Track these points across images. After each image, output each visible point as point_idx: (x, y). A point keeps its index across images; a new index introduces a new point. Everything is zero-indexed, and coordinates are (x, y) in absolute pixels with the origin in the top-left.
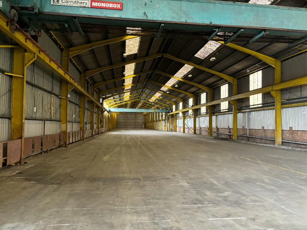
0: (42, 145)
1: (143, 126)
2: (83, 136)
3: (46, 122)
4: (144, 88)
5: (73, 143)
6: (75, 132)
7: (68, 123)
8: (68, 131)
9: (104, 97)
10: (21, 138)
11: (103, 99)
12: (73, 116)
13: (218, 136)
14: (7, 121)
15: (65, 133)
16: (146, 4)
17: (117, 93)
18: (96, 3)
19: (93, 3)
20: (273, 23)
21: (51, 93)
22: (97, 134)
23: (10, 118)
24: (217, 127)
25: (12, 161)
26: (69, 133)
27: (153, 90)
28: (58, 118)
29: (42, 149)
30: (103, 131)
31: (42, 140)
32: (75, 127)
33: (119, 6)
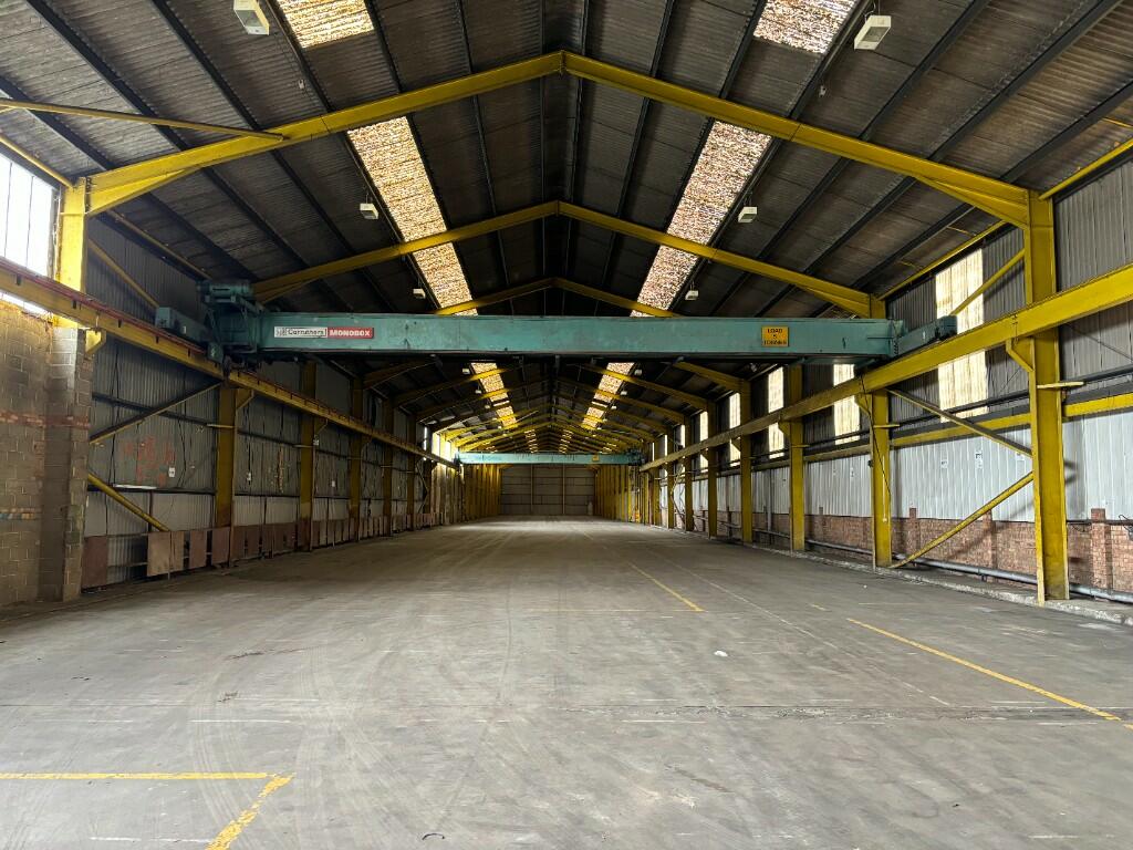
0: (260, 543)
1: (590, 506)
2: (356, 533)
3: (268, 499)
4: (550, 393)
5: (327, 545)
6: (335, 522)
7: (314, 500)
8: (316, 517)
9: (434, 422)
10: (230, 525)
11: (432, 429)
12: (330, 484)
13: (731, 534)
14: (209, 498)
15: (307, 521)
16: (407, 328)
17: (472, 412)
18: (336, 332)
19: (331, 331)
20: (607, 344)
21: (278, 441)
22: (408, 530)
23: (213, 494)
24: (728, 508)
25: (218, 559)
26: (318, 523)
27: (575, 400)
28: (294, 491)
29: (260, 549)
30: (429, 522)
31: (262, 532)
32: (337, 510)
33: (368, 333)
